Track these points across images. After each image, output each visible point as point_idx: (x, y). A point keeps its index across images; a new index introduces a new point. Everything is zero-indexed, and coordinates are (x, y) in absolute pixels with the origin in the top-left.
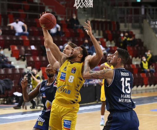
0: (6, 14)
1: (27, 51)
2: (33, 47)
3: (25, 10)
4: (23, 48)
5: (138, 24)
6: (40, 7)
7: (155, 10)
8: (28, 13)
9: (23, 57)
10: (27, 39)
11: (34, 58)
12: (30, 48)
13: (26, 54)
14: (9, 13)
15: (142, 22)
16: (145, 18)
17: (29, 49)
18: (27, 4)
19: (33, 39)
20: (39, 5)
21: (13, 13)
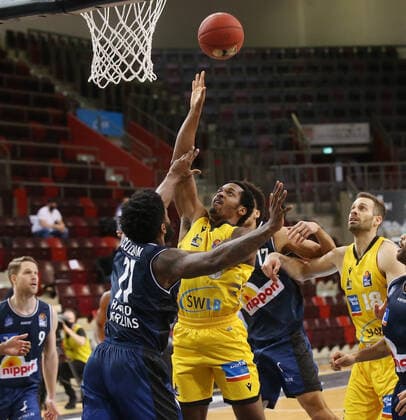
0: (9, 187)
1: (58, 274)
2: (74, 265)
3: (55, 179)
4: (49, 268)
5: (326, 205)
6: (93, 170)
7: (366, 170)
8: (62, 185)
9: (49, 289)
10: (60, 246)
11: (77, 290)
12: (68, 266)
13: (58, 281)
14: (15, 187)
15: (338, 199)
16: (345, 190)
17: (64, 268)
18: (61, 165)
19: (75, 245)
20: (90, 166)
21: (27, 187)
